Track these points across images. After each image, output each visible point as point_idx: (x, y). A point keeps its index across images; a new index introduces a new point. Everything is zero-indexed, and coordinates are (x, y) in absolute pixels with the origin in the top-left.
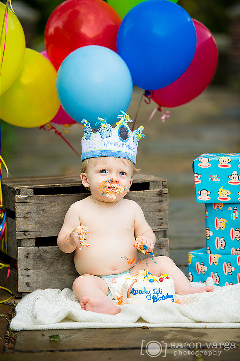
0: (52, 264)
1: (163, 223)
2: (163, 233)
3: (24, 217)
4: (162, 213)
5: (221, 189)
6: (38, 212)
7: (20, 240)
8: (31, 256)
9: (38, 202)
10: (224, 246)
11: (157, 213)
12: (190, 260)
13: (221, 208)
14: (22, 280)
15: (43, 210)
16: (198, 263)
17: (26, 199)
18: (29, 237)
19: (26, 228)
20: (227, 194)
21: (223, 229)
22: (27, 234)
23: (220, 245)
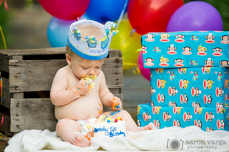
0: (36, 111)
1: (118, 83)
2: (118, 90)
3: (15, 77)
4: (118, 76)
5: (162, 57)
6: (25, 73)
7: (12, 93)
8: (20, 105)
9: (26, 65)
10: (163, 100)
11: (114, 75)
12: (139, 110)
13: (161, 72)
14: (13, 123)
15: (29, 71)
16: (144, 113)
17: (17, 63)
18: (18, 91)
19: (17, 84)
20: (166, 61)
21: (163, 88)
22: (17, 89)
23: (161, 99)
